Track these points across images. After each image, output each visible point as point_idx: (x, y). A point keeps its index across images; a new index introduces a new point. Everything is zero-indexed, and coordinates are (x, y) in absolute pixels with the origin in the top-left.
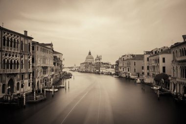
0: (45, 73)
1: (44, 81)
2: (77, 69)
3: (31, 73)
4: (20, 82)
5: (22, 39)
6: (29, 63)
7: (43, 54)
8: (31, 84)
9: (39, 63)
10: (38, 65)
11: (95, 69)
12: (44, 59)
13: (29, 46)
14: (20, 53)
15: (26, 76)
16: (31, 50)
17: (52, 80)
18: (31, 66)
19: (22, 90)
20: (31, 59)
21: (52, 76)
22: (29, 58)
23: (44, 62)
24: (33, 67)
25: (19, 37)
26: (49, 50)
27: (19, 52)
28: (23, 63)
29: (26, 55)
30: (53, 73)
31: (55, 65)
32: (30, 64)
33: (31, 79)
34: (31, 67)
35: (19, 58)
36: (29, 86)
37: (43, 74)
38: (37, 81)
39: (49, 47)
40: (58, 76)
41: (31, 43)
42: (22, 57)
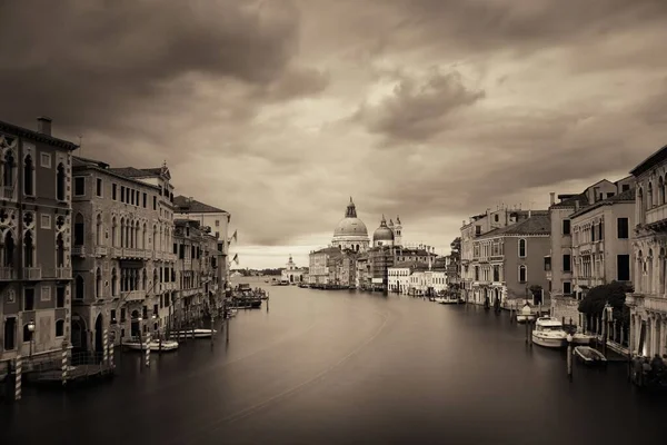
0: (130, 282)
1: (128, 318)
2: (298, 274)
3: (65, 282)
4: (19, 317)
5: (29, 149)
6: (60, 241)
7: (122, 210)
8: (67, 325)
9: (105, 244)
10: (100, 252)
11: (367, 275)
12: (130, 228)
13: (61, 176)
14: (18, 205)
15: (46, 295)
16: (68, 193)
17: (164, 313)
18: (67, 254)
19: (26, 348)
20: (66, 229)
21: (167, 298)
22: (60, 223)
23: (128, 242)
24: (76, 259)
25: (14, 144)
26: (150, 194)
27: (15, 200)
28: (34, 242)
29: (46, 210)
30: (169, 286)
31: (182, 257)
32: (61, 249)
33: (68, 306)
34: (67, 262)
35: (15, 223)
36: (59, 332)
37: (124, 287)
38: (94, 315)
39: (154, 181)
40: (197, 301)
41: (68, 167)
42: (29, 221)
